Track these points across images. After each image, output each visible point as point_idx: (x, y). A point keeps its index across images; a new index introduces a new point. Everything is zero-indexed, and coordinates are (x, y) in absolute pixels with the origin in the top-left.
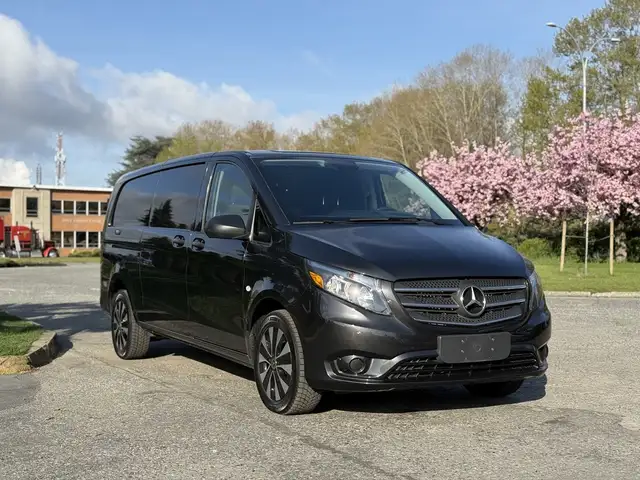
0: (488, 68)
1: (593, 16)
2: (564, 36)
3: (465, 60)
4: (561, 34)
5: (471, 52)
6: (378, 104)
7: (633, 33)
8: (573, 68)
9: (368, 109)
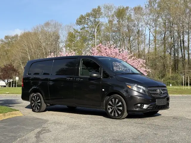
0: (55, 27)
1: (87, 14)
2: (79, 19)
3: (47, 24)
4: (78, 19)
5: (49, 22)
6: (17, 36)
7: (98, 20)
8: (81, 29)
9: (13, 38)
